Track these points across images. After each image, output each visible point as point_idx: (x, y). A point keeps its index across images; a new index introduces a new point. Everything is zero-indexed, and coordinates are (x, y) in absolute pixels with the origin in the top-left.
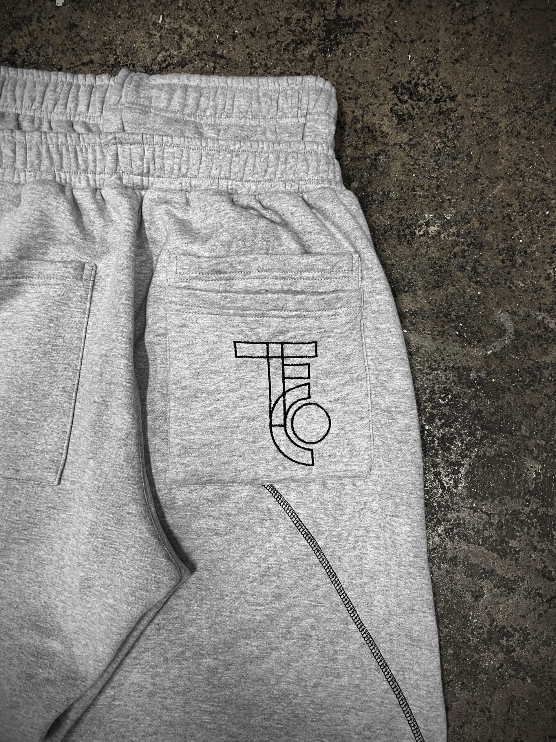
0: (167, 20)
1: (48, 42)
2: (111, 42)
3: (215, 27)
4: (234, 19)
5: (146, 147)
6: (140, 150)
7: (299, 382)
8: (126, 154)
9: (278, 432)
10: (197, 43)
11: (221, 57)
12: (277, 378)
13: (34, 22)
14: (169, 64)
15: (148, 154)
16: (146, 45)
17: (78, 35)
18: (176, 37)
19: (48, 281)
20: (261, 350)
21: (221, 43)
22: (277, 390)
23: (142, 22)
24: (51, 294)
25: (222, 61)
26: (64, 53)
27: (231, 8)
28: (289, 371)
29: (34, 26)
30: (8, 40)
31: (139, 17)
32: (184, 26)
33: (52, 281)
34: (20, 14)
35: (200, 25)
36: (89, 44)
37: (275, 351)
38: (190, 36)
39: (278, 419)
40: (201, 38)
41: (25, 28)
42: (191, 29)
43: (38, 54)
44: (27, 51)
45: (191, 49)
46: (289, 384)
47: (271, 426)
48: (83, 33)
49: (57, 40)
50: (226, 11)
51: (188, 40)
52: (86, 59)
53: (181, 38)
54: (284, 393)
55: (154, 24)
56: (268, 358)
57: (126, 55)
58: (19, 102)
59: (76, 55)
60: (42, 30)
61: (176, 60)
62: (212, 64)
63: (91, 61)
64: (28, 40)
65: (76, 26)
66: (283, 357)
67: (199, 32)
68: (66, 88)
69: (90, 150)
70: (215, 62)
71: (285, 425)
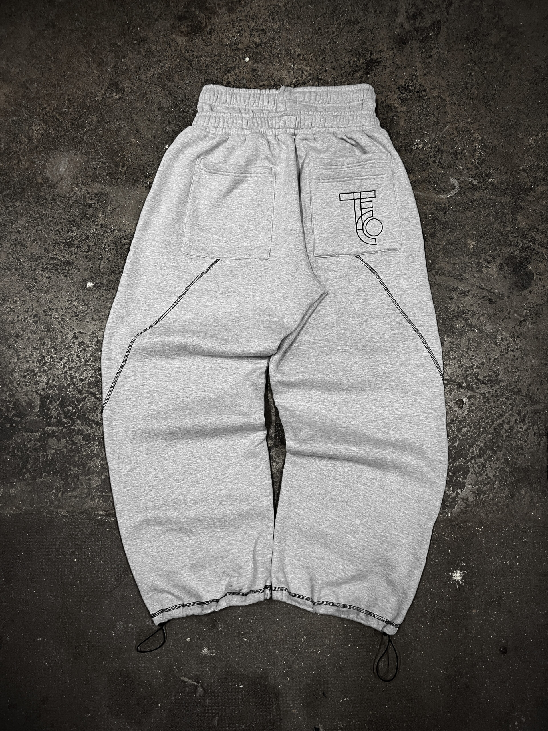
0: (296, 65)
1: (244, 78)
2: (271, 76)
3: (317, 67)
4: (325, 63)
5: (297, 116)
6: (295, 118)
7: (368, 210)
8: (289, 120)
9: (360, 232)
10: (310, 74)
11: (321, 79)
12: (358, 209)
13: (237, 69)
14: (298, 84)
15: (298, 119)
16: (287, 77)
17: (257, 74)
18: (300, 72)
19: (258, 175)
20: (351, 196)
21: (320, 74)
22: (359, 214)
23: (285, 66)
24: (260, 180)
25: (322, 81)
26: (251, 82)
27: (324, 58)
28: (363, 205)
29: (237, 71)
30: (226, 77)
31: (283, 65)
32: (303, 67)
33: (260, 175)
34: (230, 66)
35: (310, 66)
36: (262, 77)
37: (357, 196)
38: (307, 71)
39: (360, 227)
40: (311, 72)
41: (232, 72)
42: (306, 68)
43: (240, 83)
44: (234, 82)
45: (307, 77)
46: (364, 211)
47: (357, 230)
48: (259, 73)
49: (248, 76)
50: (322, 60)
51: (305, 73)
52: (261, 84)
53: (303, 72)
54: (362, 216)
55: (290, 67)
56: (354, 199)
57: (279, 81)
58: (239, 102)
59: (257, 83)
60: (240, 72)
61: (301, 82)
62: (317, 83)
63: (264, 85)
64: (234, 77)
65: (256, 70)
66: (361, 199)
67: (310, 69)
68: (258, 95)
69: (274, 119)
70: (318, 82)
71: (363, 229)
